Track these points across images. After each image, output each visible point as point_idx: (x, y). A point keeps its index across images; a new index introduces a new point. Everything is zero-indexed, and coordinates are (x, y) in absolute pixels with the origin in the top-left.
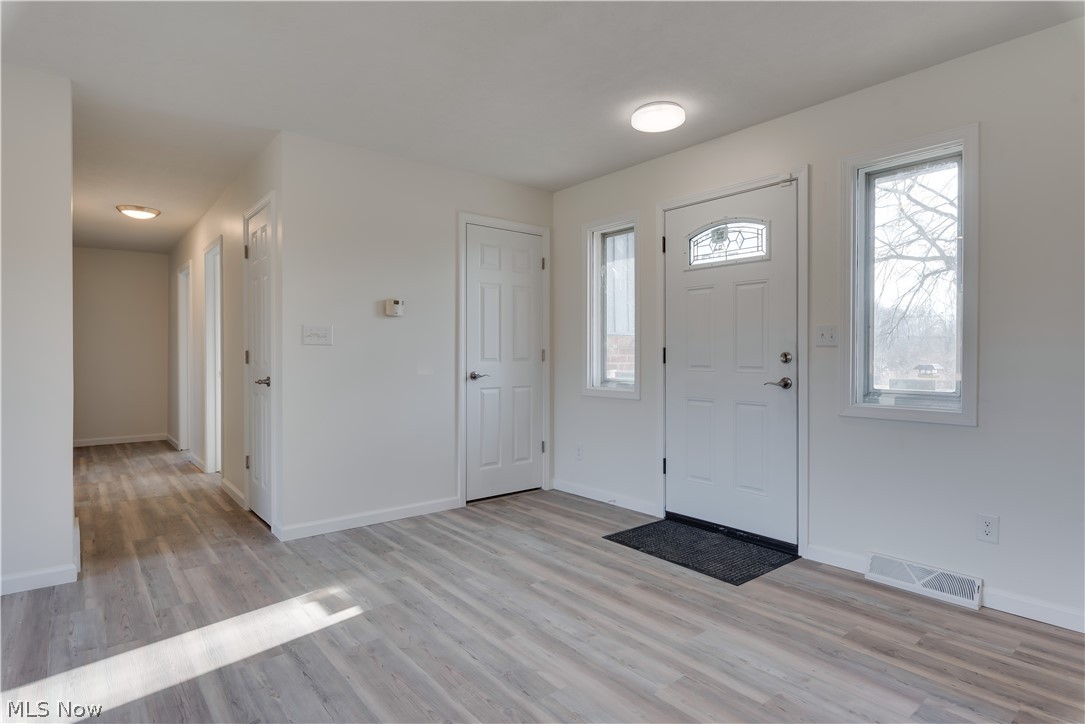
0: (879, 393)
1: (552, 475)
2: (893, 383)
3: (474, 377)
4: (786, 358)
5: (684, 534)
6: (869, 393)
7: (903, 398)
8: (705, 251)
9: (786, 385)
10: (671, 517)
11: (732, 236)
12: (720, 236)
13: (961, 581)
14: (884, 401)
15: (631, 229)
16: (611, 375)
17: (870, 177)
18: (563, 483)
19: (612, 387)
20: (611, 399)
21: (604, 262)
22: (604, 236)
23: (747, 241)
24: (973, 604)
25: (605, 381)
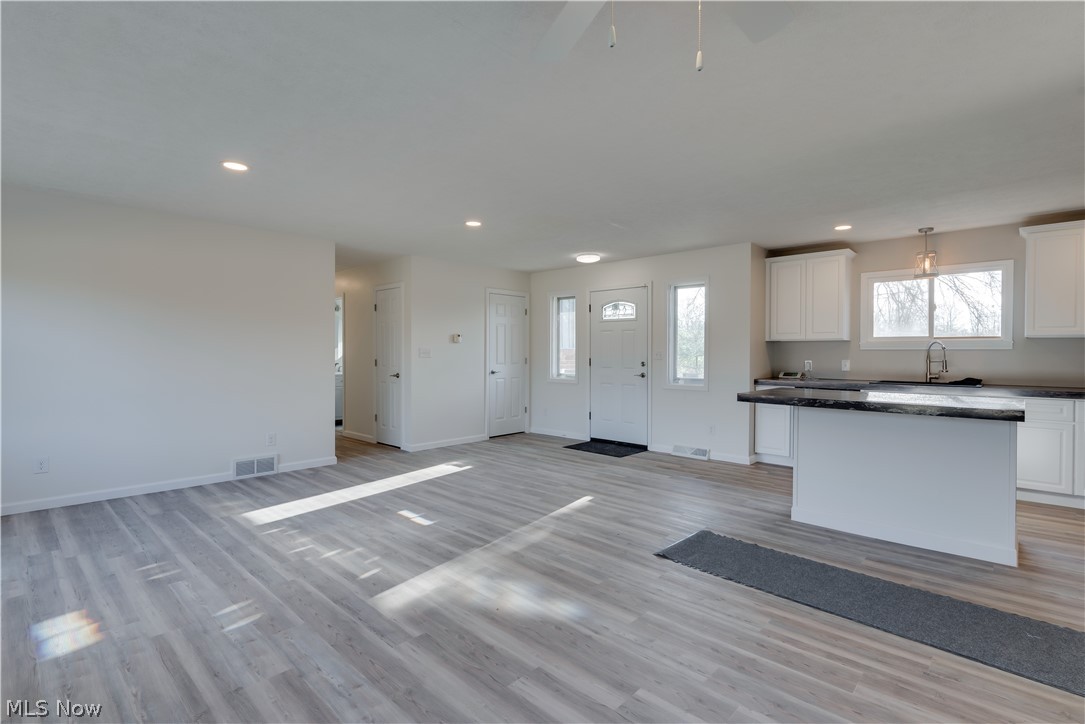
0: (679, 379)
1: (530, 425)
2: (684, 375)
3: (493, 373)
4: (643, 364)
5: (599, 445)
6: (676, 379)
7: (685, 380)
8: (609, 313)
9: (643, 376)
10: (593, 440)
11: (621, 307)
12: (616, 307)
13: (703, 451)
14: (681, 383)
15: (573, 297)
16: (562, 371)
17: (676, 288)
18: (536, 429)
19: (563, 377)
20: (563, 384)
21: (558, 313)
22: (559, 299)
23: (627, 311)
24: (705, 458)
25: (559, 375)
